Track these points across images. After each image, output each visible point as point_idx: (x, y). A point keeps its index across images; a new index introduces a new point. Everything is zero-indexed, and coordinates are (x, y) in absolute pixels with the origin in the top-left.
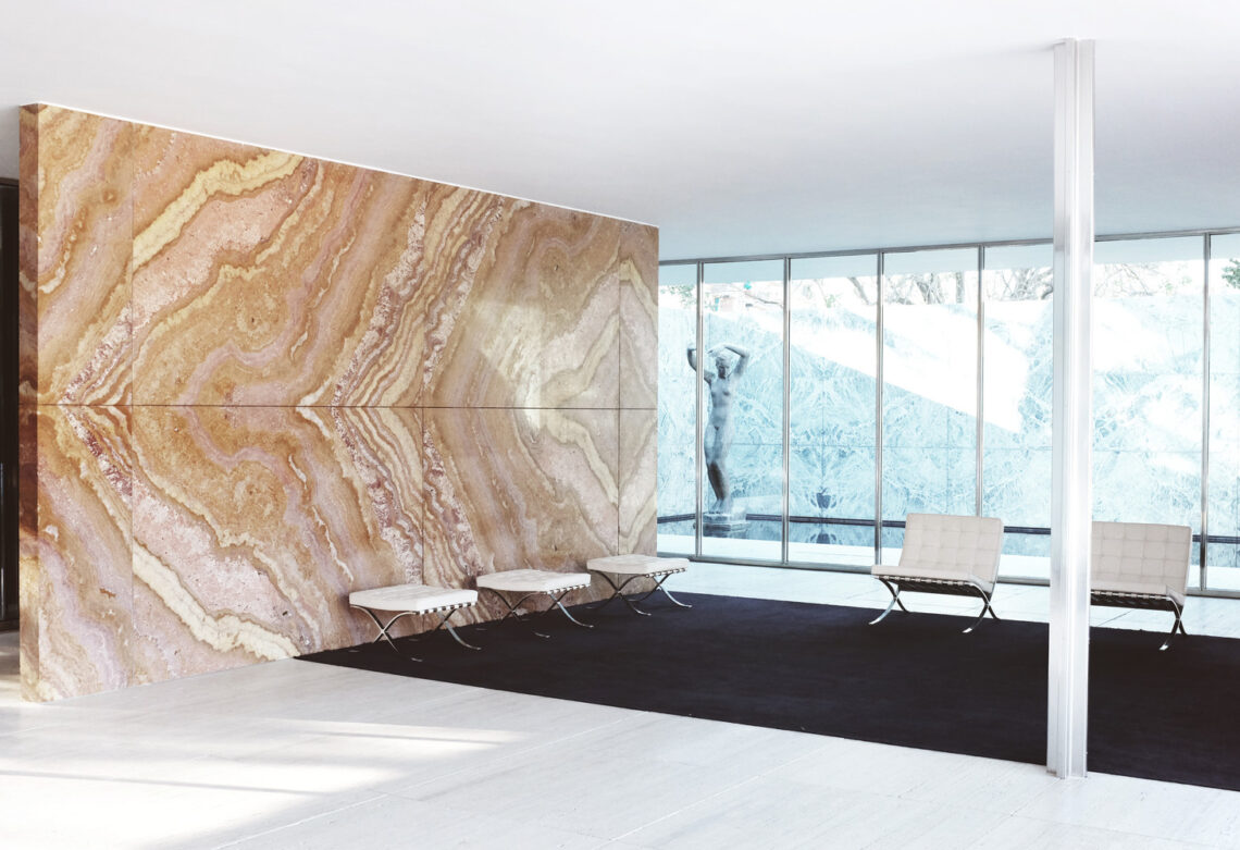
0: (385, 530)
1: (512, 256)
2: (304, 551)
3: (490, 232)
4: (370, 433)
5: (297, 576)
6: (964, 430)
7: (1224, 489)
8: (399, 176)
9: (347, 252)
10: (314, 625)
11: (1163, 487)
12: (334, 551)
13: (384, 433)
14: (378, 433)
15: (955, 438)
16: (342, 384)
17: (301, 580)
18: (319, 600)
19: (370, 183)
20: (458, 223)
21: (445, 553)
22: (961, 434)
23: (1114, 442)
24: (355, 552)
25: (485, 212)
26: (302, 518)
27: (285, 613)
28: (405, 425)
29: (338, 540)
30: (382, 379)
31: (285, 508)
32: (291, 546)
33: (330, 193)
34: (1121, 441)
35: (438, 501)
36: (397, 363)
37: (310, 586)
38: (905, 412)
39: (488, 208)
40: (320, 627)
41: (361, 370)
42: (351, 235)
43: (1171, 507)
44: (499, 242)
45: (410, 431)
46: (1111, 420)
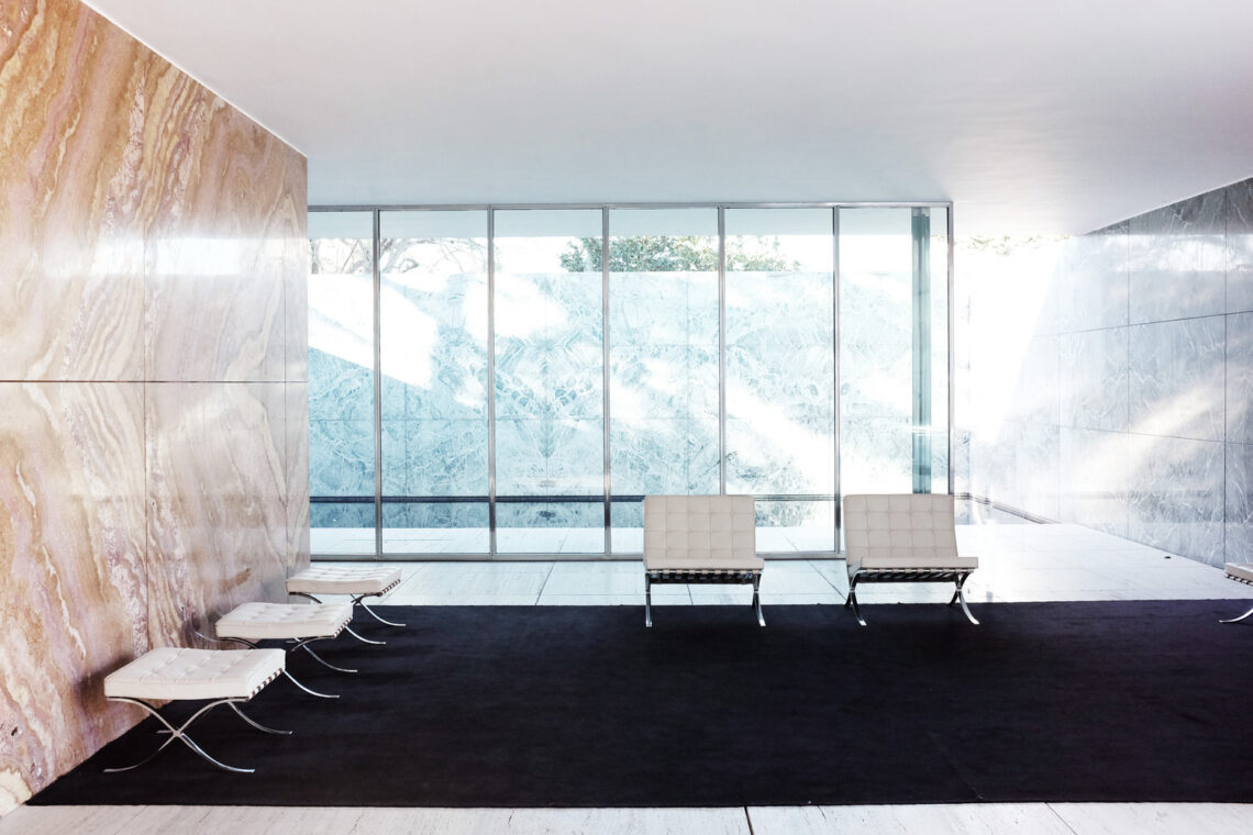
0: (114, 569)
1: (213, 172)
2: (35, 621)
3: (197, 135)
4: (98, 422)
5: (27, 664)
6: (423, 401)
7: (676, 452)
8: (120, 31)
9: (74, 134)
10: (45, 738)
11: (621, 453)
12: (66, 613)
13: (111, 422)
14: (105, 422)
15: (413, 410)
16: (70, 346)
17: (33, 669)
18: (51, 697)
19: (95, 32)
20: (171, 116)
21: (166, 592)
22: (420, 405)
23: (573, 410)
24: (87, 610)
25: (191, 107)
26: (32, 566)
27: (15, 731)
28: (129, 409)
29: (69, 596)
30: (107, 339)
31: (12, 555)
32: (21, 615)
33: (54, 34)
34: (580, 409)
35: (159, 519)
36: (121, 315)
37: (42, 677)
38: (360, 384)
39: (194, 101)
40: (53, 741)
41: (89, 323)
42: (76, 109)
43: (629, 470)
44: (203, 150)
45: (133, 416)
46: (571, 389)
